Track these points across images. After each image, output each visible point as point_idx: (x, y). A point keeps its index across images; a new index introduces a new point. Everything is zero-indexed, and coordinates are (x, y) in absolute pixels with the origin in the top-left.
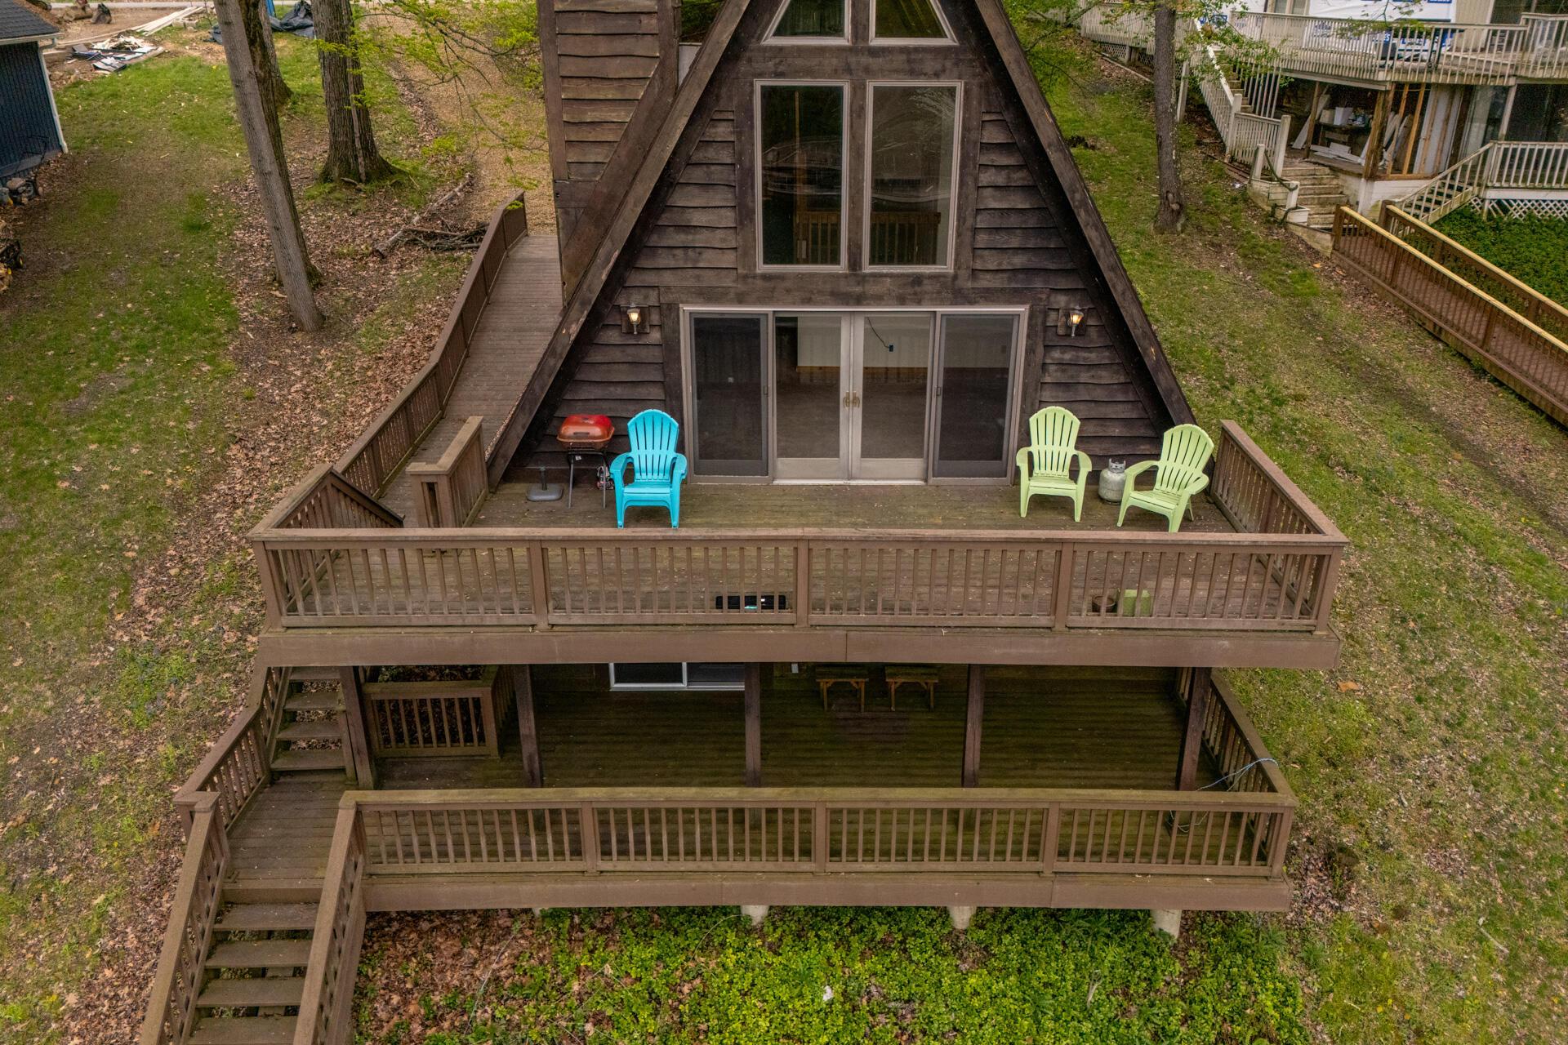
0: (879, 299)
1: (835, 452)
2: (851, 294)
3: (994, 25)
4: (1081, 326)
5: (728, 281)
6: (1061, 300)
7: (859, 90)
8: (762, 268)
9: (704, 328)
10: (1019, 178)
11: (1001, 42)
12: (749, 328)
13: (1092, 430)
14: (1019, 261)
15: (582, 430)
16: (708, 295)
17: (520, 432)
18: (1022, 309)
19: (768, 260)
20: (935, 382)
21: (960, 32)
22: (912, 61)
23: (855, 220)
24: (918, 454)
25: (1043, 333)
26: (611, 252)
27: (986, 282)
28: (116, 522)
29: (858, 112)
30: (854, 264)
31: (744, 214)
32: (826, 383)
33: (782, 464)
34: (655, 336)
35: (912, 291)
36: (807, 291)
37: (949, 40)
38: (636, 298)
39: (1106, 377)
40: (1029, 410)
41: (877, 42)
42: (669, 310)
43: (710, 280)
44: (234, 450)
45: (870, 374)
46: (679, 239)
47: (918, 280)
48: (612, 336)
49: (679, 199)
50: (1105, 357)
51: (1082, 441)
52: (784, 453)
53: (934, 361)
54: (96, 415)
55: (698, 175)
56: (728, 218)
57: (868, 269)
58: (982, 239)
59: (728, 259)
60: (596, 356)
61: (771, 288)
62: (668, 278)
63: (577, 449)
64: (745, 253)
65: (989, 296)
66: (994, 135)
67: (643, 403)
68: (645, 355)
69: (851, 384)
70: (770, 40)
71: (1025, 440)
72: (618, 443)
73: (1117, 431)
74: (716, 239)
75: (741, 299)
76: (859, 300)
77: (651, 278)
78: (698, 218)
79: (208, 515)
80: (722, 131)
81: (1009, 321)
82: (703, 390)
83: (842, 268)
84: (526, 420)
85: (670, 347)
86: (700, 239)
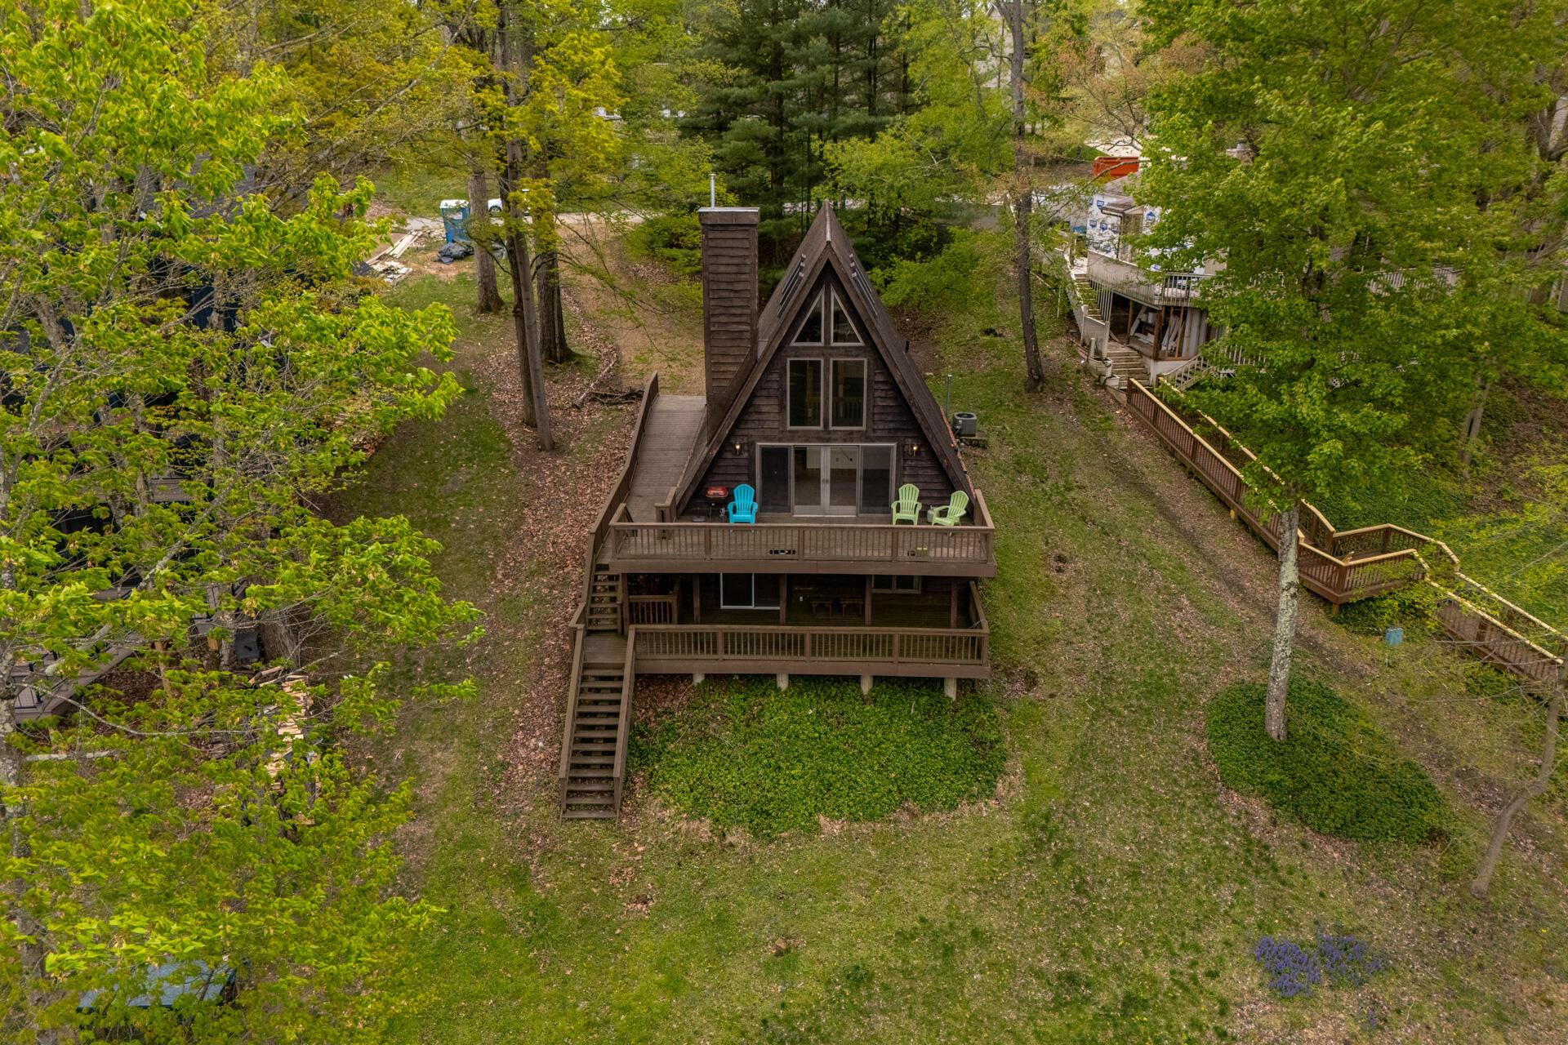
0: (836, 440)
1: (818, 503)
2: (825, 437)
3: (876, 340)
4: (918, 452)
5: (776, 433)
6: (909, 441)
7: (827, 361)
8: (789, 428)
9: (765, 451)
10: (890, 393)
11: (879, 346)
12: (784, 451)
13: (925, 494)
14: (892, 425)
15: (716, 492)
16: (767, 439)
17: (690, 493)
18: (894, 444)
19: (792, 424)
20: (859, 474)
21: (865, 341)
22: (847, 351)
23: (826, 410)
24: (853, 503)
25: (903, 454)
26: (729, 423)
27: (879, 434)
28: (481, 543)
29: (827, 369)
30: (826, 426)
31: (782, 407)
32: (815, 476)
33: (796, 508)
34: (746, 455)
35: (849, 437)
36: (807, 437)
37: (861, 343)
38: (739, 440)
39: (930, 472)
40: (898, 486)
41: (834, 344)
42: (752, 445)
43: (768, 432)
44: (526, 510)
45: (833, 471)
46: (756, 417)
47: (852, 432)
48: (729, 455)
49: (757, 402)
50: (929, 464)
51: (920, 499)
52: (798, 503)
53: (859, 466)
54: (458, 493)
55: (765, 393)
56: (776, 409)
57: (832, 428)
58: (877, 417)
59: (776, 425)
60: (722, 463)
61: (793, 436)
62: (751, 432)
63: (714, 500)
64: (783, 422)
65: (880, 439)
66: (880, 378)
67: (739, 482)
68: (742, 463)
69: (825, 475)
70: (793, 344)
71: (897, 498)
72: (730, 497)
73: (936, 495)
74: (771, 417)
75: (780, 440)
76: (828, 440)
77: (744, 432)
78: (764, 409)
79: (521, 540)
80: (775, 377)
81: (889, 448)
82: (764, 477)
83: (821, 428)
84: (693, 489)
85: (752, 459)
86: (765, 417)
